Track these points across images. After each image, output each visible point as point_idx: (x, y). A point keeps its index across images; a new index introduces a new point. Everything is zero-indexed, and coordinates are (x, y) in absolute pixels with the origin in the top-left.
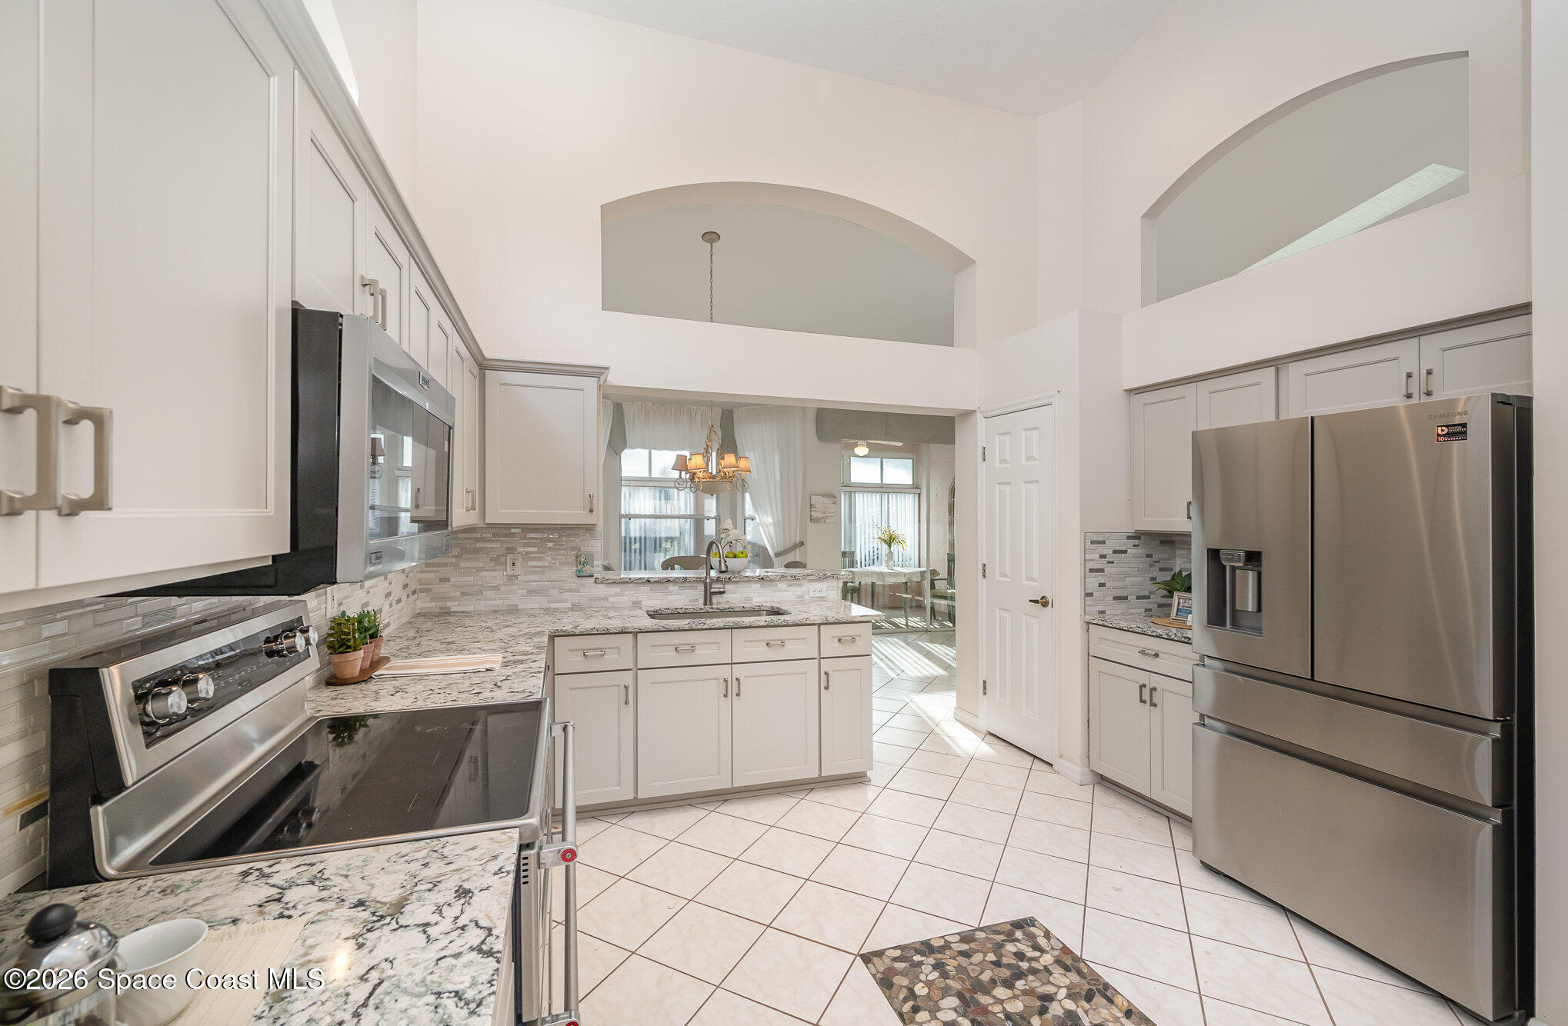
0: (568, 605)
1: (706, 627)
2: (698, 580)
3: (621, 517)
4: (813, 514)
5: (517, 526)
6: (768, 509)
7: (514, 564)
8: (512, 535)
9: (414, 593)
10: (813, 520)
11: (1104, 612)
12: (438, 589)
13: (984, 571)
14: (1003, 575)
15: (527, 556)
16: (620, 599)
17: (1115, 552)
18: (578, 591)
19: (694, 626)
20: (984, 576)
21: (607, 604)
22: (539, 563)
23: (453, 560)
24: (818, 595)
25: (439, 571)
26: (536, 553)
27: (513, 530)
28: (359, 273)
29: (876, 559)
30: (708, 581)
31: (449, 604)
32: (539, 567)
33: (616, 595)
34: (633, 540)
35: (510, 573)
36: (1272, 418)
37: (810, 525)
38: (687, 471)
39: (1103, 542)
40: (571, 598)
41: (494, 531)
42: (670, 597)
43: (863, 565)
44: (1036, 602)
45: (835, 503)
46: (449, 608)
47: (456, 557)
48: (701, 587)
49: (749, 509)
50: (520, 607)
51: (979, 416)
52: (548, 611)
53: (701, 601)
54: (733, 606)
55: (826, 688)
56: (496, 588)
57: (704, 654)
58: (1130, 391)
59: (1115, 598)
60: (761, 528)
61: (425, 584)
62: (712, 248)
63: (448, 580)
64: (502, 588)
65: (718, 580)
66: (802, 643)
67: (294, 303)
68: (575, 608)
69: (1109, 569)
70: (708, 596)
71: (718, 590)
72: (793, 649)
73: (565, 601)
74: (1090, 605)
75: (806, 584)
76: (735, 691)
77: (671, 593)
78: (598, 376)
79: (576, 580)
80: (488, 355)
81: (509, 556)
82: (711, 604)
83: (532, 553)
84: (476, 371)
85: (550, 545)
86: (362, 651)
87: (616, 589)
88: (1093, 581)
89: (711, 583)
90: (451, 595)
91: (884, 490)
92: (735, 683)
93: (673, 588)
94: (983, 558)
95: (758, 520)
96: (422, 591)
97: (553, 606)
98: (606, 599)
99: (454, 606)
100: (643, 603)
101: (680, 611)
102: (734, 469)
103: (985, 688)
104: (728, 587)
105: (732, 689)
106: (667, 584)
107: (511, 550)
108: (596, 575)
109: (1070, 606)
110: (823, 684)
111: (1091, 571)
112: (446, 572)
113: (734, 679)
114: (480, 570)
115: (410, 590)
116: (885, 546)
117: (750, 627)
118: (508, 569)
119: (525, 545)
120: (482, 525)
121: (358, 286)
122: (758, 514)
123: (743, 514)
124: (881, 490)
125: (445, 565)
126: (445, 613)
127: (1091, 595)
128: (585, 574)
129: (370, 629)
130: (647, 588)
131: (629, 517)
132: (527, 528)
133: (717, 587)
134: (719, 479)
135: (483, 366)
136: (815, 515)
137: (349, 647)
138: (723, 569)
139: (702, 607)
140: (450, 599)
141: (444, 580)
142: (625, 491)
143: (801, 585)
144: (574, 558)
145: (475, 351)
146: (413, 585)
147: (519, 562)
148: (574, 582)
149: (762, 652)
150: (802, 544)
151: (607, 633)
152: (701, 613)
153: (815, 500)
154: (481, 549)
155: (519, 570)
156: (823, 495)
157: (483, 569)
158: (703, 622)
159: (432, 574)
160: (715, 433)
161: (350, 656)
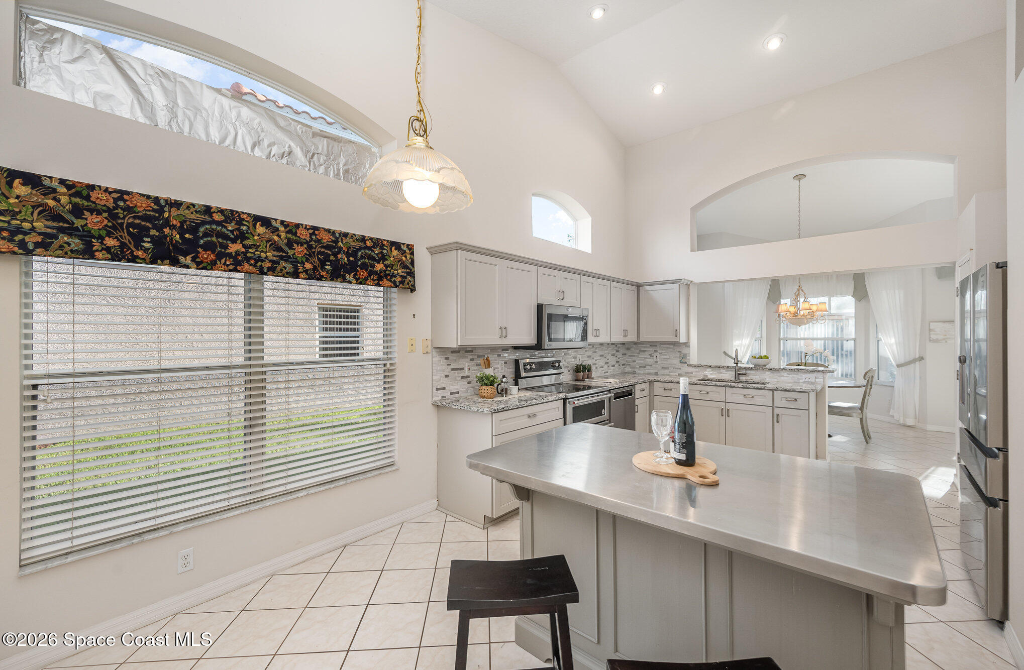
4: (931, 336)
5: (658, 342)
6: (893, 333)
7: (657, 357)
8: (656, 346)
10: (932, 341)
12: (632, 364)
15: (661, 354)
18: (681, 369)
19: (707, 384)
21: (692, 375)
22: (665, 357)
23: (637, 354)
26: (665, 353)
28: (557, 289)
33: (696, 372)
35: (655, 360)
37: (929, 344)
40: (679, 372)
41: (650, 344)
46: (636, 371)
52: (669, 375)
53: (731, 377)
54: (747, 380)
55: (777, 422)
56: (651, 365)
57: (712, 396)
63: (635, 361)
64: (653, 366)
65: (744, 368)
66: (764, 398)
67: (537, 304)
70: (737, 375)
71: (742, 373)
72: (758, 400)
73: (676, 373)
76: (727, 414)
78: (679, 282)
81: (655, 354)
82: (737, 378)
83: (663, 353)
84: (632, 288)
85: (670, 350)
87: (697, 369)
89: (738, 370)
92: (727, 411)
95: (883, 341)
97: (671, 374)
98: (692, 373)
104: (750, 372)
105: (725, 413)
107: (656, 351)
108: (688, 363)
110: (776, 419)
112: (634, 358)
119: (661, 350)
120: (647, 341)
122: (883, 337)
125: (634, 356)
128: (683, 362)
135: (638, 286)
137: (579, 372)
143: (797, 375)
144: (678, 356)
147: (659, 356)
148: (679, 365)
149: (741, 399)
150: (921, 358)
151: (672, 382)
152: (731, 381)
153: (933, 326)
154: (646, 351)
155: (658, 359)
156: (944, 322)
157: (647, 358)
158: (733, 384)
159: (630, 359)
160: (803, 291)
161: (579, 374)
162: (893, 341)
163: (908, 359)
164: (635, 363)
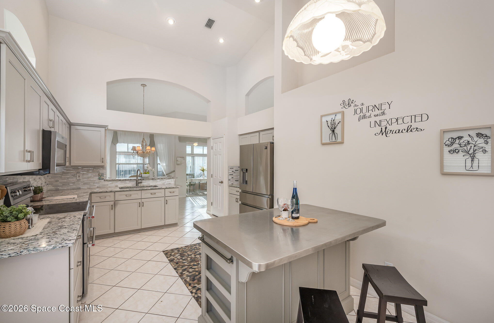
0: (96, 187)
1: (134, 190)
2: (134, 180)
3: (116, 164)
4: (177, 163)
5: (80, 166)
6: (164, 161)
7: (79, 176)
8: (79, 169)
9: (48, 184)
10: (178, 164)
11: (233, 184)
12: (55, 183)
13: (212, 176)
14: (215, 177)
15: (83, 174)
16: (112, 185)
17: (235, 170)
18: (99, 183)
19: (131, 190)
20: (212, 177)
21: (108, 186)
24: (168, 183)
25: (55, 179)
26: (86, 173)
27: (79, 167)
28: (49, 118)
29: (201, 176)
30: (137, 180)
31: (58, 187)
32: (87, 177)
33: (110, 184)
34: (121, 171)
35: (78, 179)
36: (258, 142)
37: (177, 166)
38: (136, 150)
39: (233, 168)
40: (97, 185)
41: (73, 168)
42: (126, 184)
43: (197, 177)
44: (220, 182)
45: (184, 160)
46: (59, 188)
47: (61, 175)
48: (135, 181)
49: (159, 162)
50: (81, 188)
51: (211, 139)
52: (89, 188)
53: (135, 185)
54: (144, 186)
55: (167, 204)
56: (74, 183)
57: (133, 197)
58: (239, 135)
59: (235, 181)
60: (162, 167)
61: (51, 182)
62: (144, 88)
64: (76, 183)
65: (140, 179)
66: (160, 193)
67: (43, 129)
68: (98, 188)
69: (234, 174)
70: (137, 184)
71: (140, 182)
72: (158, 195)
73: (95, 186)
74: (229, 182)
75: (165, 180)
76: (142, 205)
77: (127, 183)
78: (105, 128)
79: (98, 180)
80: (72, 122)
81: (78, 174)
82: (138, 185)
83: (85, 173)
84: (68, 126)
85: (90, 171)
86: (40, 194)
87: (111, 182)
88: (230, 177)
89: (138, 180)
90: (59, 185)
91: (204, 156)
92: (142, 203)
93: (127, 182)
94: (212, 173)
95: (161, 165)
96: (50, 184)
98: (107, 185)
99: (60, 188)
100: (118, 186)
101: (129, 187)
102: (149, 150)
103: (212, 204)
104: (143, 181)
105: (141, 205)
106: (125, 181)
107: (78, 173)
108: (104, 179)
109: (226, 183)
110: (166, 203)
111: (230, 175)
113: (142, 202)
114: (68, 178)
115: (47, 183)
116: (202, 172)
117: (146, 190)
118: (77, 178)
119: (83, 171)
120: (70, 166)
121: (49, 120)
122: (161, 162)
123: (157, 163)
124: (203, 156)
125: (57, 177)
126: (57, 190)
127: (230, 180)
128: (101, 179)
129: (41, 190)
130: (120, 182)
131: (119, 164)
132: (83, 167)
133: (139, 181)
134: (145, 153)
135: (70, 125)
136: (178, 163)
137: (37, 193)
138: (141, 176)
139: (135, 186)
140: (59, 186)
141: (57, 181)
142: (117, 156)
143: (164, 180)
144: (98, 175)
145: (67, 120)
146: (47, 182)
147: (81, 176)
148: (98, 181)
149: (150, 196)
150: (174, 171)
151: (107, 192)
152: (135, 187)
153: (178, 159)
154: (69, 173)
155: (81, 178)
156: (180, 157)
157: (70, 178)
158: (135, 189)
159: (53, 180)
160: (145, 140)
161: (37, 195)
162: (165, 164)
163: (170, 172)
164: (58, 182)
